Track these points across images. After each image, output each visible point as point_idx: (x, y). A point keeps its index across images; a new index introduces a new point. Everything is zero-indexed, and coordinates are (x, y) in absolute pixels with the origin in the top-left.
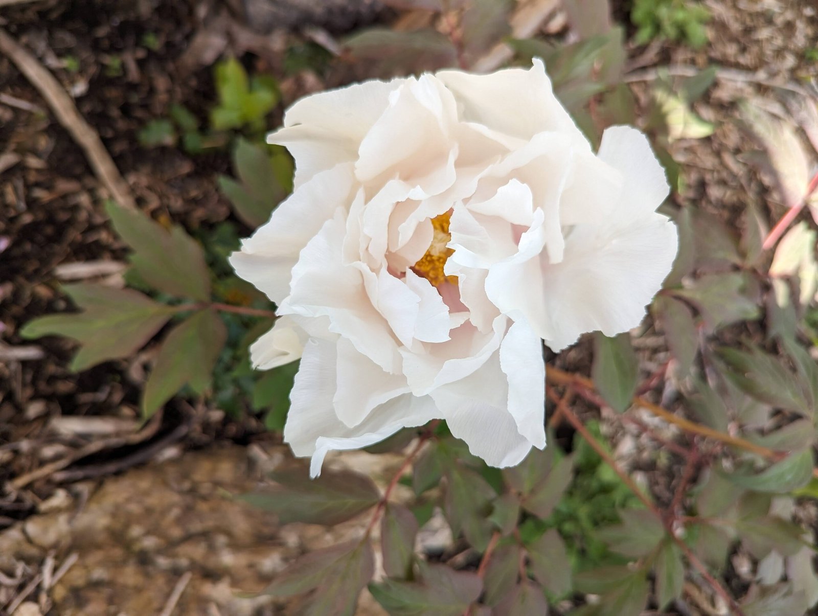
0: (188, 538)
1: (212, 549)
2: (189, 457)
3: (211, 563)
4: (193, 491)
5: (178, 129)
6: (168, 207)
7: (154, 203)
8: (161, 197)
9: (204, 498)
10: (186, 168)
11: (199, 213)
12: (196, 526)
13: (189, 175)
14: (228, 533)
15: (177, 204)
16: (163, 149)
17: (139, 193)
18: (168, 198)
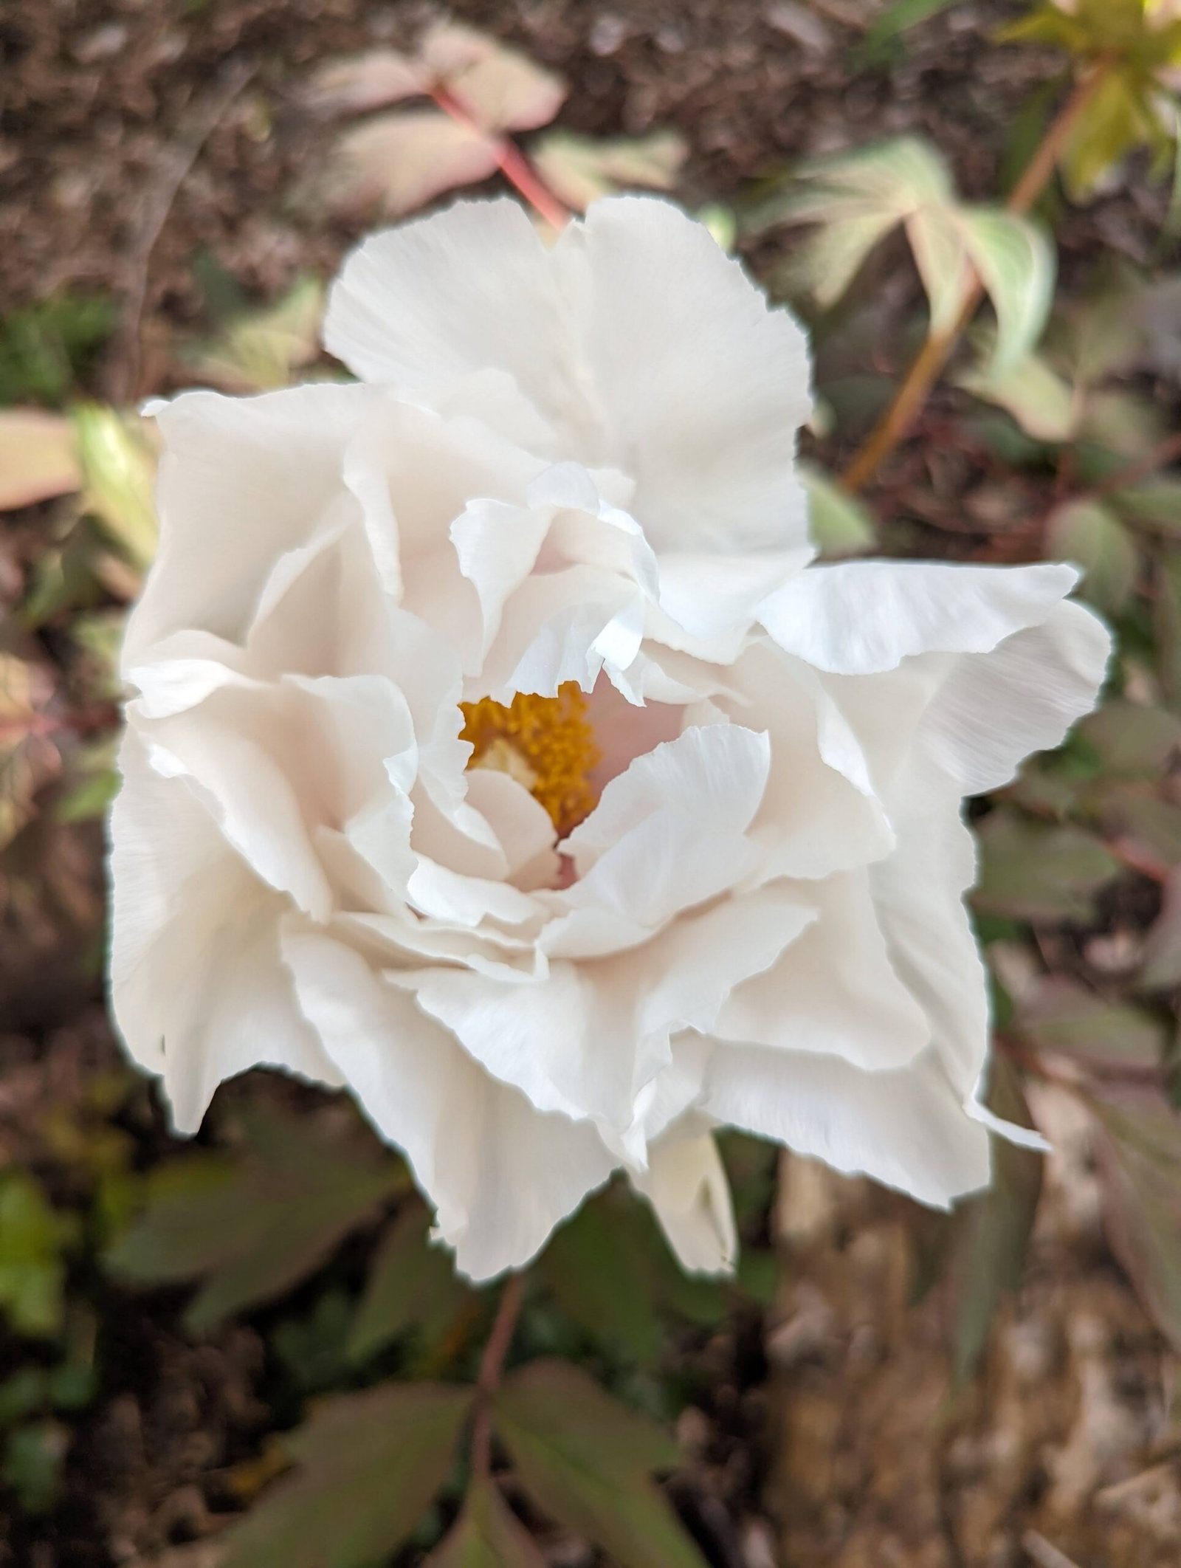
0: (949, 1527)
1: (980, 1474)
2: (775, 1500)
3: (1009, 1480)
4: (851, 1501)
5: (33, 1417)
6: (207, 1468)
7: (190, 1503)
8: (181, 1482)
9: (869, 1477)
10: (126, 1414)
11: (236, 1398)
12: (926, 1505)
13: (146, 1407)
14: (950, 1434)
15: (203, 1447)
16: (75, 1461)
17: (158, 1535)
18: (188, 1465)
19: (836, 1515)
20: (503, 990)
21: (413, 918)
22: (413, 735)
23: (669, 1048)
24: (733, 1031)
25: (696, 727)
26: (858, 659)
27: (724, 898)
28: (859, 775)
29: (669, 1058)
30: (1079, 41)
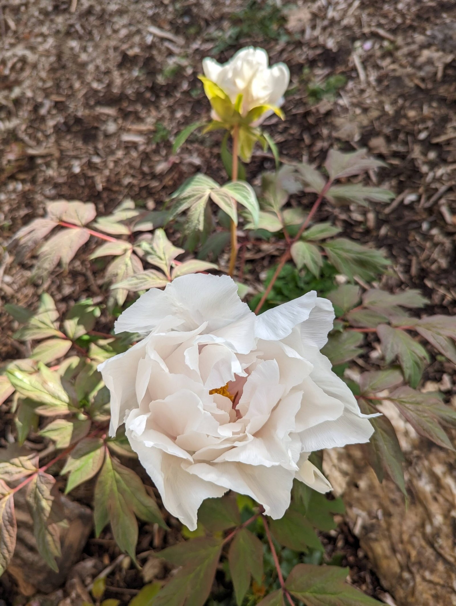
9: (408, 556)
14: (422, 525)
19: (406, 575)
20: (244, 447)
21: (216, 439)
22: (199, 398)
23: (289, 437)
24: (300, 428)
25: (259, 364)
26: (283, 335)
27: (280, 400)
28: (298, 356)
29: (290, 439)
30: (227, 126)
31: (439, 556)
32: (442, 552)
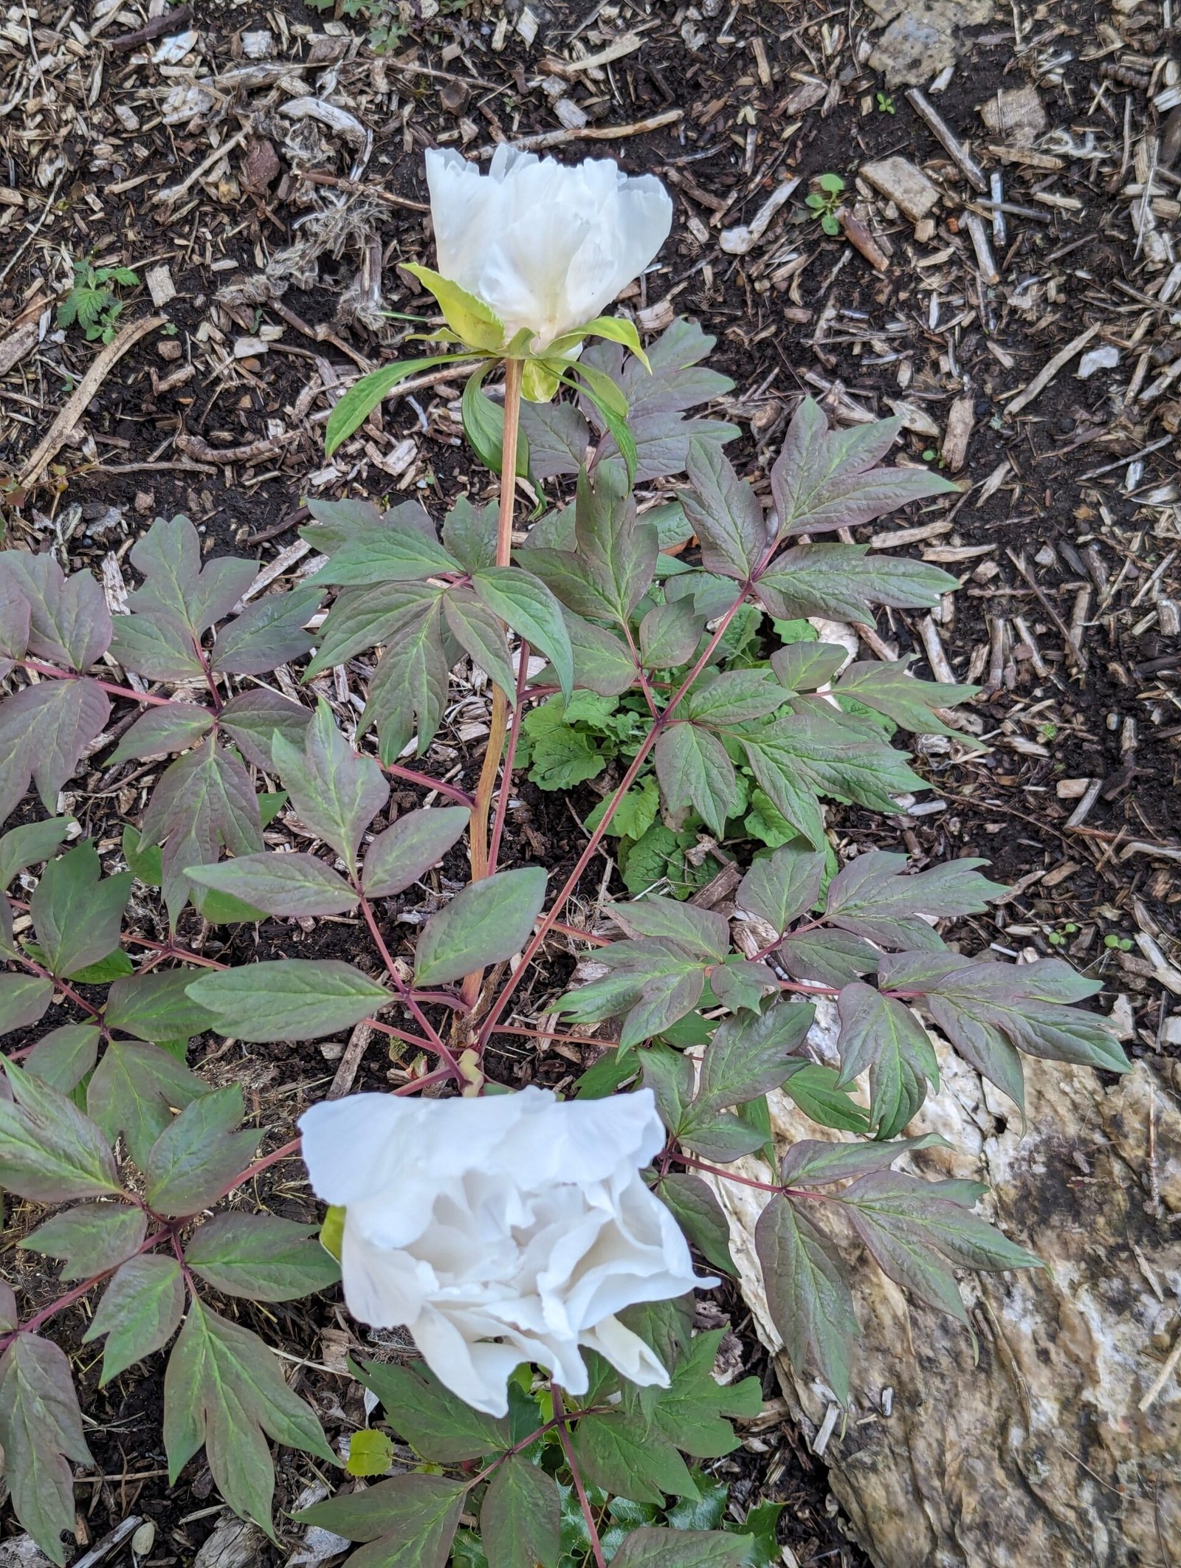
31: (1038, 1505)
32: (1046, 1496)
